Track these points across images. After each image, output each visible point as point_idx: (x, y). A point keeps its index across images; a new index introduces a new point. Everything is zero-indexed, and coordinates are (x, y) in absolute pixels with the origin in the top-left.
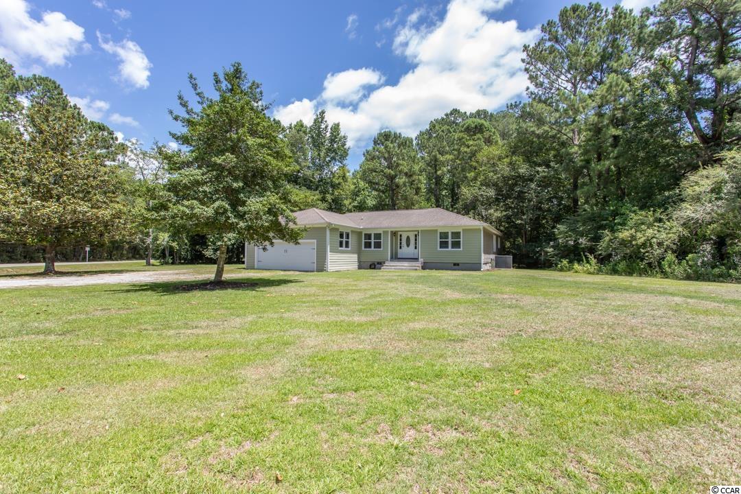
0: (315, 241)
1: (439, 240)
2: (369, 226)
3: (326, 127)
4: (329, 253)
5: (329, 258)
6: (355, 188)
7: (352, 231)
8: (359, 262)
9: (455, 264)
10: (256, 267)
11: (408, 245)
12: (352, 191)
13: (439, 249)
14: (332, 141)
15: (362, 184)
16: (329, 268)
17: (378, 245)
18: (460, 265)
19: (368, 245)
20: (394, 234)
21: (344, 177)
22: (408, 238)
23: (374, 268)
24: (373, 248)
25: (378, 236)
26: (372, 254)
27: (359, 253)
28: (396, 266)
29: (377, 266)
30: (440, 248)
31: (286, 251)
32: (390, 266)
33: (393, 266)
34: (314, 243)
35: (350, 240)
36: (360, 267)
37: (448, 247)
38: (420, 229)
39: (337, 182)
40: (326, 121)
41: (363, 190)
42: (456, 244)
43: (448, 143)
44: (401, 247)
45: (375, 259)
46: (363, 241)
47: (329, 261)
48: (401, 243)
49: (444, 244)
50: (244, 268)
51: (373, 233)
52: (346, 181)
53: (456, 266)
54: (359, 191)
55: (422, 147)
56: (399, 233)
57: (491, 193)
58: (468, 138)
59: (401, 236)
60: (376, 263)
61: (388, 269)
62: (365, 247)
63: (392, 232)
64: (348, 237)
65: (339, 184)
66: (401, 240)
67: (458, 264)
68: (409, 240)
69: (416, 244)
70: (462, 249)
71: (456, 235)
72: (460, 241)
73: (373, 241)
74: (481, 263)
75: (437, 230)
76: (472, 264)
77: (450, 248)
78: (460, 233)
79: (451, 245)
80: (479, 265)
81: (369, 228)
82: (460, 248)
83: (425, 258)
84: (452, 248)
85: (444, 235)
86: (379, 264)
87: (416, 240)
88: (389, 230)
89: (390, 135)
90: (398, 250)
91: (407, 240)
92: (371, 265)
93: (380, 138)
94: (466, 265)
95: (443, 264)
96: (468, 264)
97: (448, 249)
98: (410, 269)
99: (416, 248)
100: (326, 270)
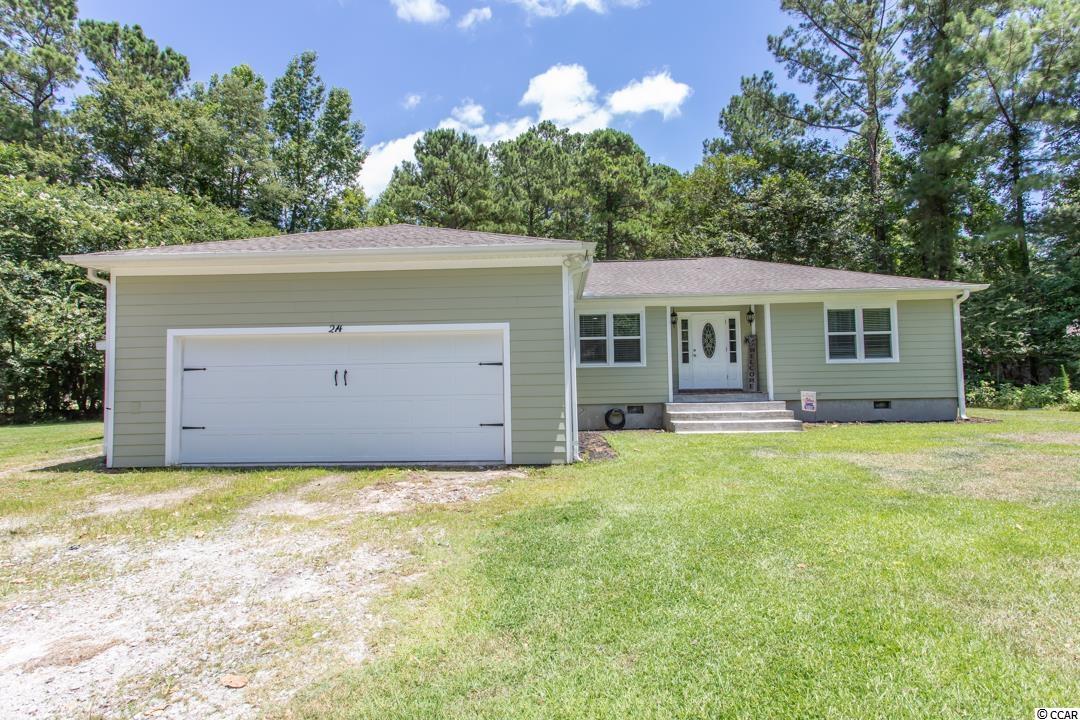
0: (505, 327)
1: (827, 334)
4: (575, 380)
9: (877, 404)
10: (171, 456)
11: (709, 351)
13: (828, 360)
14: (333, 125)
17: (629, 352)
18: (894, 404)
20: (673, 315)
22: (708, 330)
23: (620, 427)
24: (611, 362)
25: (628, 323)
26: (623, 383)
29: (631, 418)
30: (833, 355)
31: (341, 377)
32: (695, 417)
33: (708, 416)
34: (495, 337)
37: (853, 355)
38: (766, 301)
42: (879, 346)
45: (623, 396)
46: (578, 339)
48: (685, 346)
49: (842, 347)
51: (609, 311)
53: (881, 411)
56: (681, 316)
58: (610, 159)
59: (685, 324)
60: (625, 410)
61: (701, 427)
62: (583, 360)
66: (685, 336)
67: (887, 404)
68: (713, 336)
69: (733, 346)
70: (896, 358)
71: (877, 318)
72: (889, 336)
73: (610, 338)
74: (957, 399)
75: (822, 304)
76: (927, 402)
77: (861, 358)
78: (887, 312)
79: (866, 348)
80: (949, 402)
81: (604, 298)
82: (890, 355)
83: (808, 387)
84: (866, 357)
85: (842, 319)
86: (635, 409)
87: (732, 335)
88: (669, 304)
89: (453, 137)
90: (681, 366)
91: (704, 336)
92: (608, 415)
93: (433, 141)
94: (910, 403)
95: (843, 404)
96: (917, 402)
97: (856, 358)
98: (777, 426)
99: (733, 359)
100: (563, 455)
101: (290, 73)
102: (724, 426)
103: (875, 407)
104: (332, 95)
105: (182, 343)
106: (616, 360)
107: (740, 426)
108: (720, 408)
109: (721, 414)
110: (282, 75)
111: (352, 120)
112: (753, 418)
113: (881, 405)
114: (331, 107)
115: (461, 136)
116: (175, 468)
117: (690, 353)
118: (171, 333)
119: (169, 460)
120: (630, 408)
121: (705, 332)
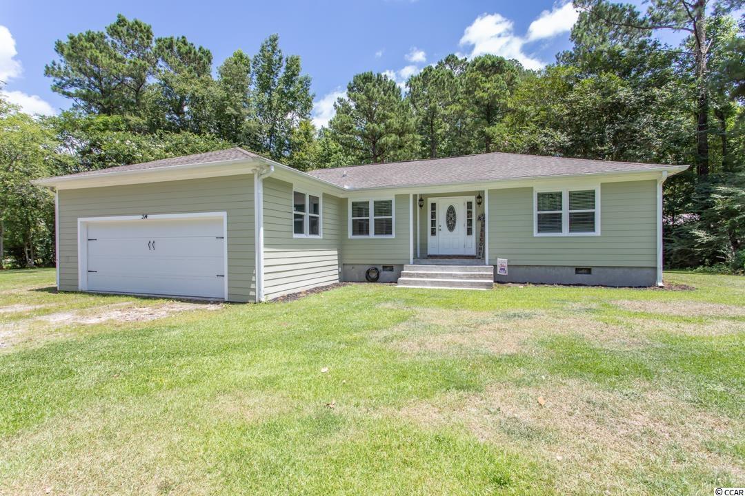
0: (224, 215)
1: (536, 212)
2: (364, 185)
3: (280, 59)
4: (262, 249)
5: (263, 263)
6: (324, 150)
7: (325, 195)
8: (342, 265)
9: (578, 270)
10: (82, 285)
11: (451, 227)
12: (319, 155)
13: (536, 234)
14: (289, 80)
15: (333, 145)
16: (264, 291)
17: (384, 228)
18: (593, 271)
19: (361, 228)
20: (421, 201)
21: (307, 134)
22: (451, 210)
24: (372, 235)
25: (383, 207)
26: (372, 248)
27: (341, 246)
28: (436, 275)
29: (384, 274)
30: (540, 230)
31: (152, 245)
32: (418, 275)
33: (428, 276)
34: (220, 221)
35: (320, 216)
36: (345, 278)
37: (560, 229)
38: (485, 188)
39: (297, 140)
40: (280, 51)
41: (336, 153)
42: (583, 221)
43: (450, 92)
44: (433, 233)
45: (380, 259)
46: (350, 218)
47: (263, 270)
48: (433, 223)
49: (549, 222)
50: (53, 290)
51: (371, 199)
52: (310, 141)
53: (583, 275)
54: (329, 155)
55: (414, 97)
56: (430, 200)
57: (562, 138)
58: (484, 79)
59: (434, 206)
60: (380, 268)
61: (416, 283)
62: (354, 233)
63: (415, 196)
64: (315, 208)
65: (300, 144)
66: (433, 215)
67: (588, 270)
68: (455, 215)
69: (470, 222)
70: (598, 231)
71: (583, 198)
72: (594, 213)
73: (372, 218)
74: (656, 268)
75: (532, 188)
76: (626, 270)
77: (565, 231)
78: (593, 193)
79: (570, 223)
80: (650, 271)
81: (362, 190)
82: (594, 230)
83: (502, 255)
84: (570, 231)
85: (550, 200)
86: (388, 268)
87: (469, 214)
88: (411, 192)
89: (371, 77)
90: (430, 238)
91: (448, 216)
92: (368, 272)
93: (358, 82)
94: (610, 271)
95: (548, 270)
96: (616, 270)
97: (561, 232)
98: (472, 284)
99: (469, 232)
100: (254, 297)
101: (262, 51)
102: (432, 283)
103: (577, 273)
104: (287, 60)
105: (87, 225)
106: (376, 234)
107: (444, 284)
108: (443, 269)
109: (437, 274)
110: (257, 53)
111: (301, 75)
112: (461, 278)
113: (583, 271)
114: (288, 68)
115: (376, 76)
116: (82, 292)
117: (437, 228)
118: (80, 220)
119: (80, 288)
120: (385, 267)
121: (448, 212)
